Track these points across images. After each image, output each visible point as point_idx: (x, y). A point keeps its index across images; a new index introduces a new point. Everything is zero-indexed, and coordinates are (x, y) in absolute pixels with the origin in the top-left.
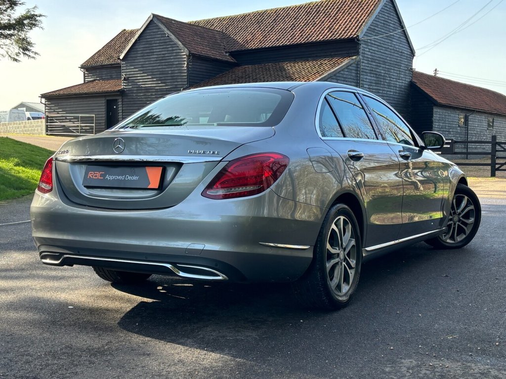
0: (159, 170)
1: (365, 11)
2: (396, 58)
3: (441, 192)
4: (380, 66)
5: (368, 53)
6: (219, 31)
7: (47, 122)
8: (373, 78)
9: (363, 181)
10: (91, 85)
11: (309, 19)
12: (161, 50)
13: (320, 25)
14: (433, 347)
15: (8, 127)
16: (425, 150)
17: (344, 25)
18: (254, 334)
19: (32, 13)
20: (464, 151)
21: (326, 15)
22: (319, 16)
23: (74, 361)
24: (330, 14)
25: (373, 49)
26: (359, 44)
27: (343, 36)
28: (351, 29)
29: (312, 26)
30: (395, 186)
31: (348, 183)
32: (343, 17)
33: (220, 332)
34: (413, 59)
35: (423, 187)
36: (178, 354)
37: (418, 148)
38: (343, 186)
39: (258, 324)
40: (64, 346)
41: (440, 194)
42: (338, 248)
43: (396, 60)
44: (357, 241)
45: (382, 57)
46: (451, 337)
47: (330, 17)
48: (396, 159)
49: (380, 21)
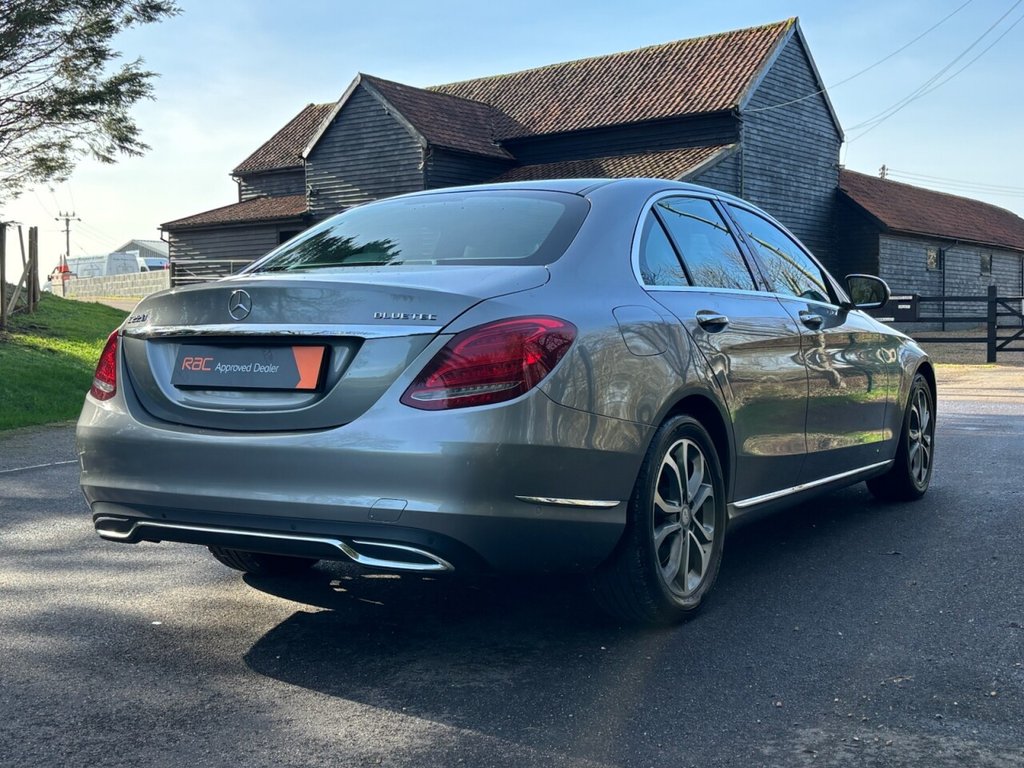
0: (318, 353)
1: (749, 60)
2: (809, 145)
3: (880, 391)
4: (779, 162)
5: (755, 137)
6: (483, 104)
7: (173, 275)
8: (766, 184)
9: (726, 372)
10: (253, 205)
11: (647, 78)
12: (376, 140)
13: (667, 88)
14: (864, 700)
15: (104, 285)
16: (852, 311)
17: (710, 86)
18: (506, 677)
19: (135, 71)
20: (938, 315)
21: (677, 69)
22: (665, 71)
23: (137, 735)
24: (684, 68)
25: (766, 129)
26: (739, 121)
27: (708, 106)
28: (725, 94)
29: (653, 91)
30: (793, 380)
31: (698, 374)
32: (709, 72)
33: (437, 673)
34: (840, 146)
35: (847, 383)
36: (348, 719)
37: (837, 308)
38: (687, 382)
39: (517, 656)
40: (124, 704)
41: (878, 395)
42: (677, 503)
43: (807, 150)
44: (716, 490)
45: (782, 144)
46: (900, 680)
47: (686, 72)
48: (795, 329)
49: (777, 78)
